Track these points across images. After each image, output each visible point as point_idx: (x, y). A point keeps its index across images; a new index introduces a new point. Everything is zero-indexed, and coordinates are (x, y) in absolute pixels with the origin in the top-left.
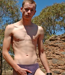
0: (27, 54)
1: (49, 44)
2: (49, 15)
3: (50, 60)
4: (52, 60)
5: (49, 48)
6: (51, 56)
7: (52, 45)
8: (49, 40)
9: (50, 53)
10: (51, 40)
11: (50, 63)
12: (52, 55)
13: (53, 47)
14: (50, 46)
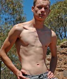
0: (37, 63)
1: (60, 51)
2: (59, 14)
3: (61, 73)
4: (63, 72)
5: (60, 57)
6: (62, 68)
7: (63, 53)
8: (60, 46)
9: (61, 63)
10: (62, 47)
11: (60, 76)
12: (63, 66)
13: (65, 56)
14: (61, 54)
